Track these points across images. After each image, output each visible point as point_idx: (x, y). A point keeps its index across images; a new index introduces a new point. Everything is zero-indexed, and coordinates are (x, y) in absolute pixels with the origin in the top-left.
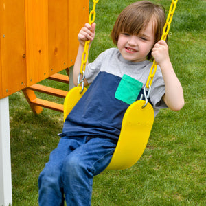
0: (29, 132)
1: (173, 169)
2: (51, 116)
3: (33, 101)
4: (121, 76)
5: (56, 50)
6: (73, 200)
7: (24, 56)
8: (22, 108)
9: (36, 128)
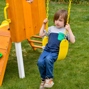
0: (32, 56)
1: (77, 64)
2: (39, 50)
3: (33, 46)
4: (58, 33)
5: (36, 27)
6: (48, 70)
7: (25, 29)
8: (30, 49)
9: (34, 55)
